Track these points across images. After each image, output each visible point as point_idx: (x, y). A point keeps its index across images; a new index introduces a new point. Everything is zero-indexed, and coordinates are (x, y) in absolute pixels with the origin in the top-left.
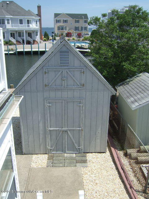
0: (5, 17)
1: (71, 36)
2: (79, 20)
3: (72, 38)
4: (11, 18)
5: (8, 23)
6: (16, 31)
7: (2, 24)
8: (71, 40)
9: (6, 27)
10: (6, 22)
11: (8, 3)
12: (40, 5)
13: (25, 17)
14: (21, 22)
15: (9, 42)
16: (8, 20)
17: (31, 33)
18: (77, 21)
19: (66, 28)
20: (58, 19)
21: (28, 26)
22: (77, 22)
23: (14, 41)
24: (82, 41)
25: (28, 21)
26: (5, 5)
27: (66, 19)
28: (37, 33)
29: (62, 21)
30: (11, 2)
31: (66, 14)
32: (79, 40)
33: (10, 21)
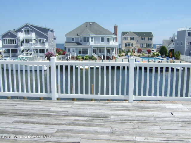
0: (89, 36)
1: (141, 53)
2: (144, 38)
3: (142, 54)
4: (94, 36)
5: (92, 41)
6: (98, 48)
7: (87, 41)
8: (141, 56)
9: (90, 44)
10: (90, 39)
11: (90, 24)
12: (116, 25)
13: (106, 36)
14: (102, 40)
15: (92, 57)
16: (92, 38)
17: (110, 49)
18: (143, 38)
19: (132, 45)
20: (125, 37)
21: (108, 44)
22: (143, 40)
23: (96, 56)
24: (152, 56)
25: (108, 39)
26: (88, 25)
27: (133, 37)
28: (113, 49)
29: (129, 38)
30: (93, 23)
31: (133, 32)
32: (149, 56)
33: (93, 39)
